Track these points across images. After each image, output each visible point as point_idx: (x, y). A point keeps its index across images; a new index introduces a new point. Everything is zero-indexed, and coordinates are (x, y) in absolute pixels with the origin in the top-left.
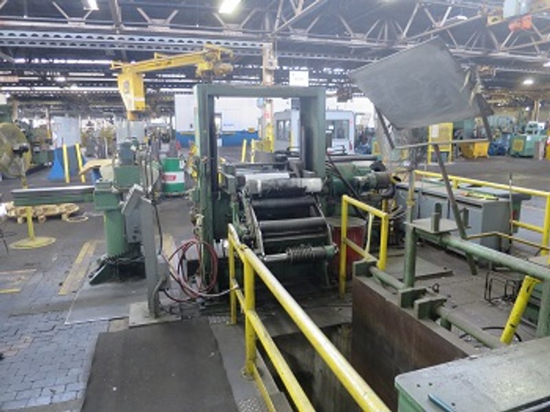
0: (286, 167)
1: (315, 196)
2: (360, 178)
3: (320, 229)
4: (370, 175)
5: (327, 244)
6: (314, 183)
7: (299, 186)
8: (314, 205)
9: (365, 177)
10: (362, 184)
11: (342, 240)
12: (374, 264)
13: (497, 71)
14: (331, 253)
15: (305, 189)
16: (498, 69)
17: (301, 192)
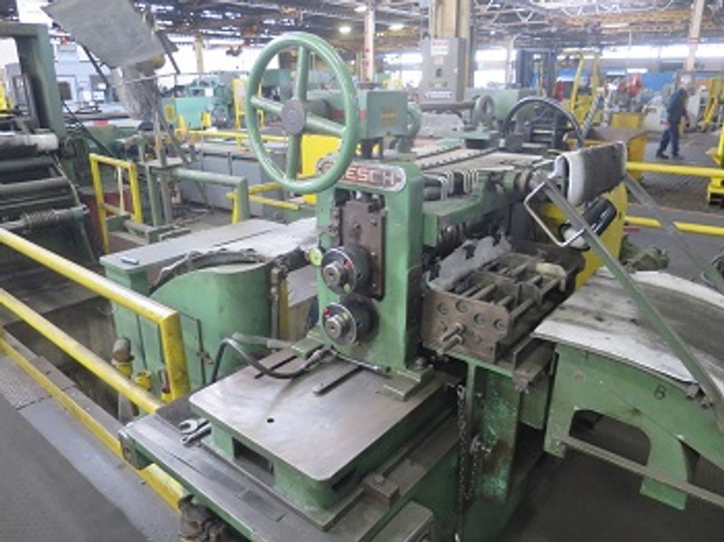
0: (12, 127)
1: (53, 156)
2: (123, 141)
3: (64, 191)
4: (135, 136)
5: (74, 205)
6: (46, 140)
7: (27, 143)
8: (52, 166)
9: (131, 138)
10: (127, 147)
11: (99, 206)
12: (128, 218)
13: (304, 15)
14: (80, 214)
15: (35, 146)
16: (305, 12)
17: (31, 151)
